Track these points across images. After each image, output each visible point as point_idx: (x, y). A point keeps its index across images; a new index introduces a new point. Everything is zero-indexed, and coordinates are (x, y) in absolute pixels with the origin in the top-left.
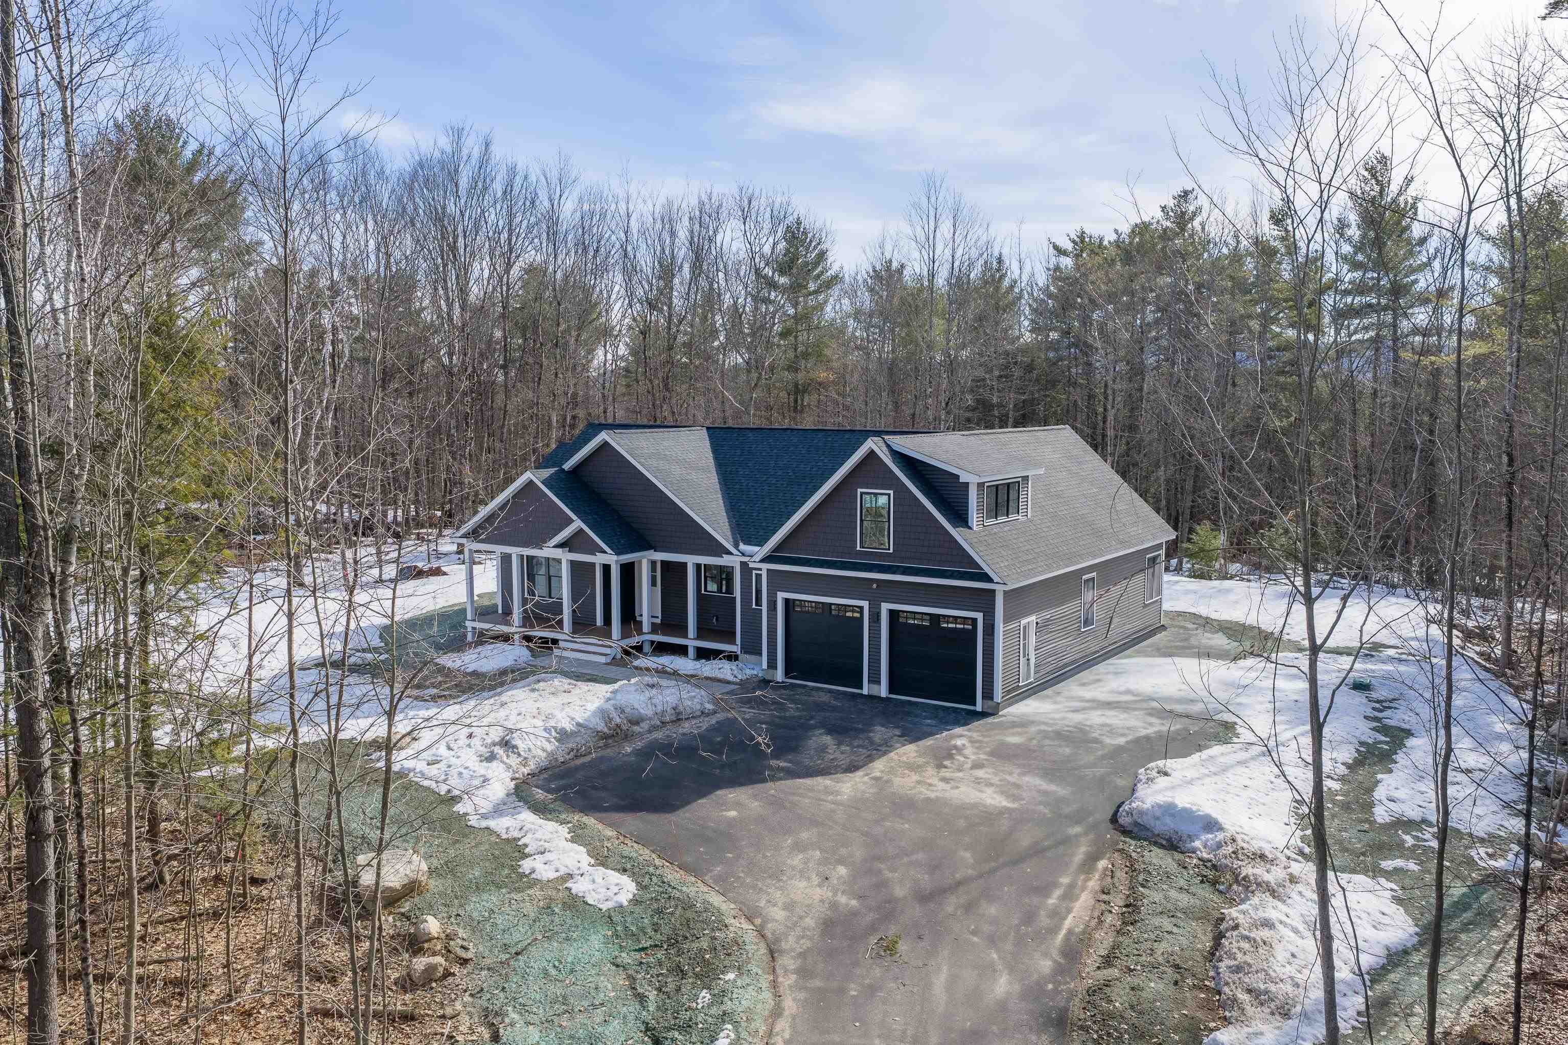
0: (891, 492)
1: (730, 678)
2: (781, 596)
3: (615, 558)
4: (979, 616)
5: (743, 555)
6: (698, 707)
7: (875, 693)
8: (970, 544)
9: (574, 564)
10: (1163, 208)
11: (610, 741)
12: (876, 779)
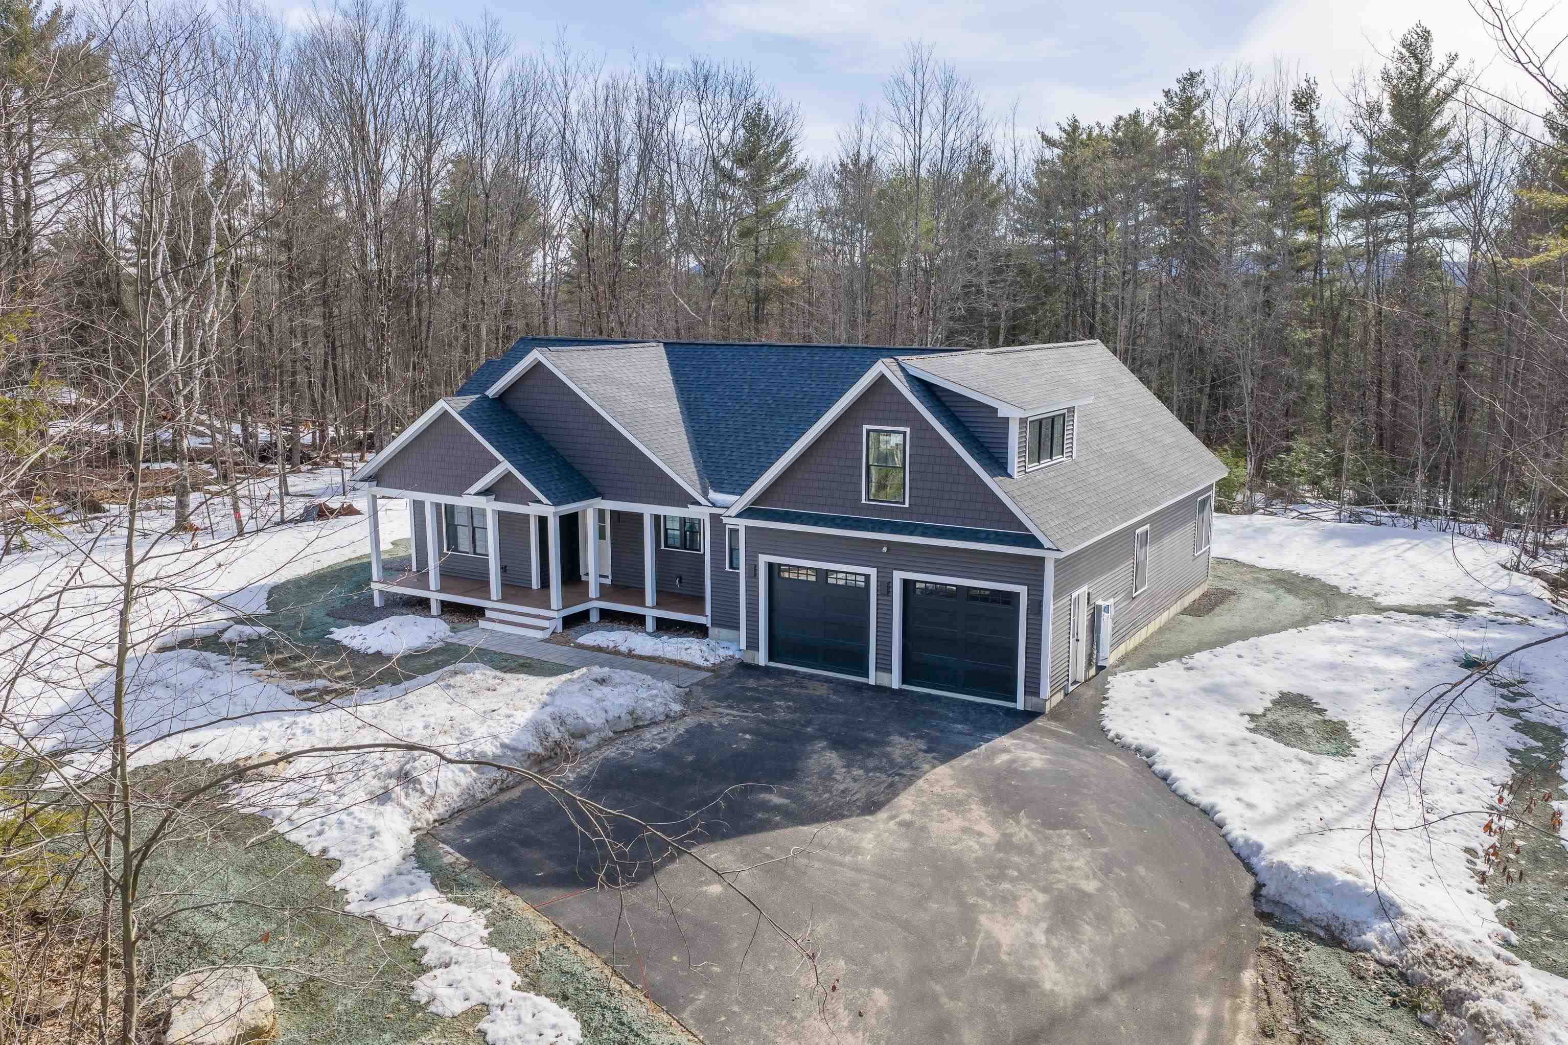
0: (907, 430)
1: (700, 662)
2: (763, 560)
3: (552, 509)
4: (1022, 590)
5: (714, 505)
6: (661, 709)
7: (885, 683)
8: (1012, 498)
9: (502, 516)
10: (1167, 93)
11: (546, 765)
12: (907, 825)
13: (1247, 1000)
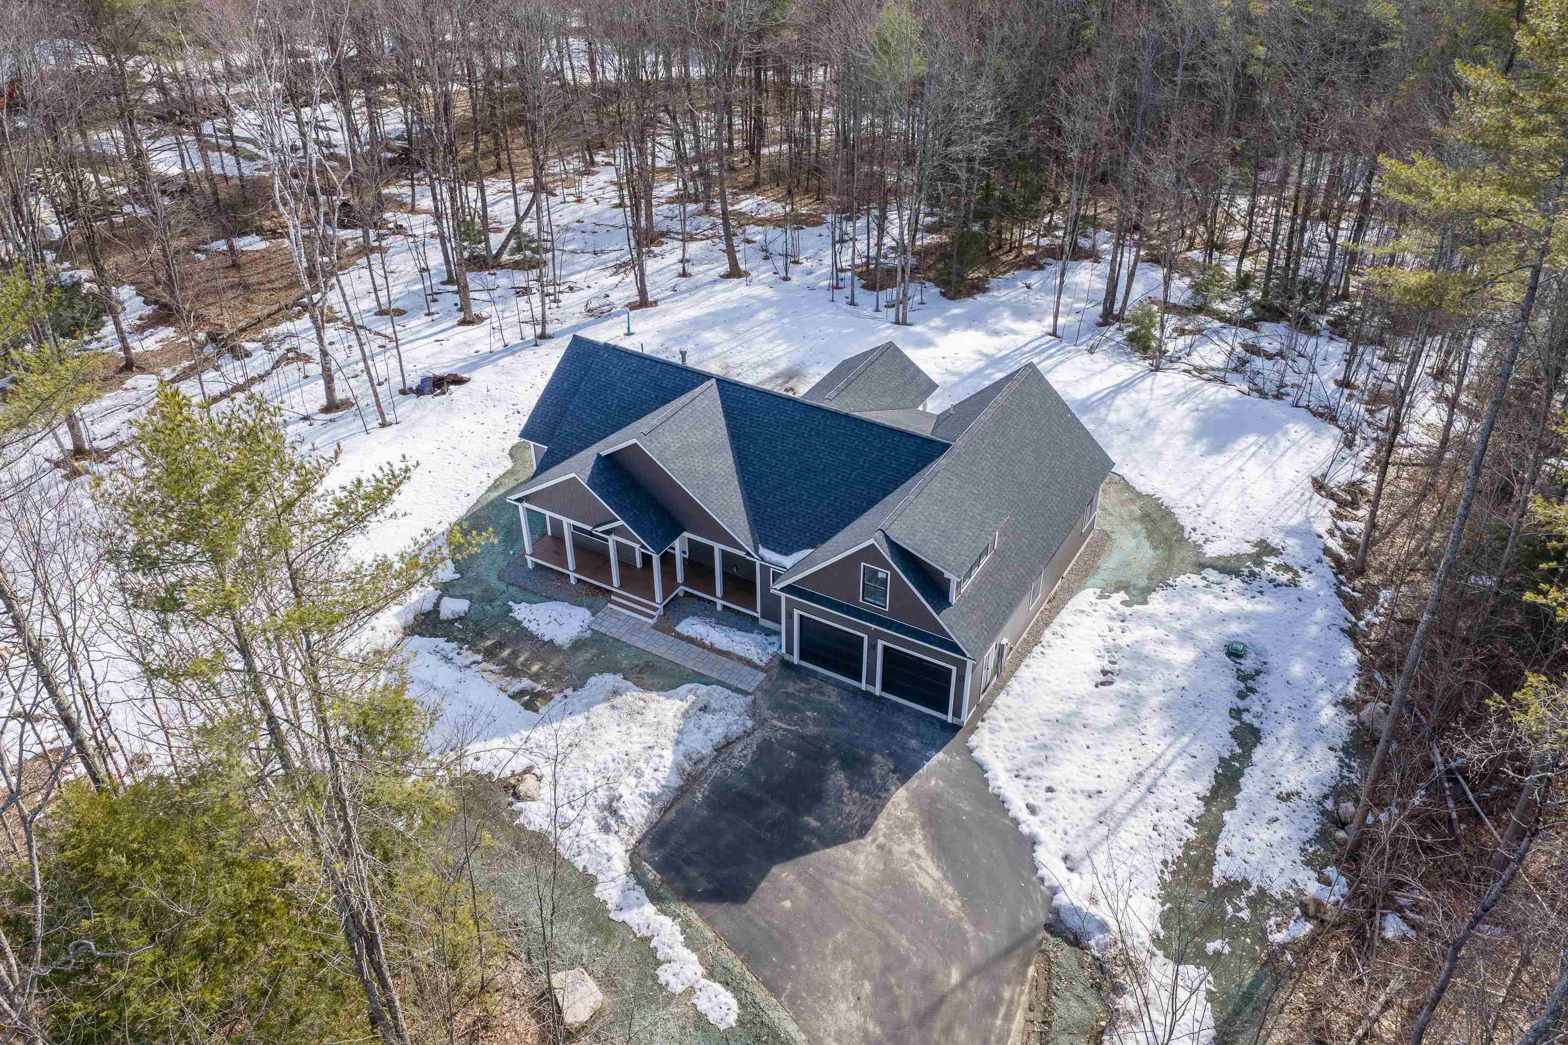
0: (889, 572)
1: (757, 660)
3: (655, 553)
4: (954, 668)
5: (763, 559)
6: (741, 725)
7: (872, 689)
11: (685, 790)
13: (1026, 988)
